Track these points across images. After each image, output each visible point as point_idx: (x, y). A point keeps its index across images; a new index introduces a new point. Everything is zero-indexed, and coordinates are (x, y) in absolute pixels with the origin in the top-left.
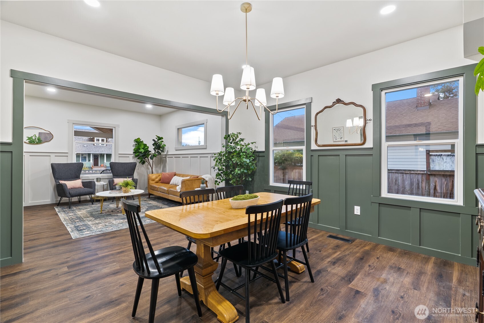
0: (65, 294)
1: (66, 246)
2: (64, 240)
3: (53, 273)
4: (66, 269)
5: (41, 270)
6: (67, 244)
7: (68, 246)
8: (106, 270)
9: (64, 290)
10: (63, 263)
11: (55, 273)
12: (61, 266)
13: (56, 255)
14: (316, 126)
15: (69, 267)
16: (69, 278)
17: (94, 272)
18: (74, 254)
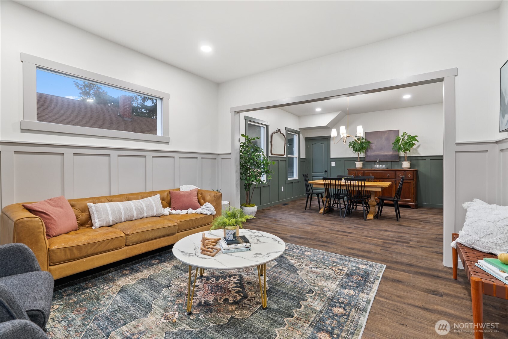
0: (418, 234)
1: (400, 261)
2: (397, 270)
3: (419, 244)
4: (411, 243)
5: (428, 249)
6: (397, 263)
7: (397, 259)
8: (390, 233)
9: (417, 235)
10: (411, 247)
11: (419, 243)
12: (413, 246)
13: (413, 256)
14: (271, 142)
15: (409, 243)
16: (412, 238)
17: (397, 235)
18: (398, 250)
